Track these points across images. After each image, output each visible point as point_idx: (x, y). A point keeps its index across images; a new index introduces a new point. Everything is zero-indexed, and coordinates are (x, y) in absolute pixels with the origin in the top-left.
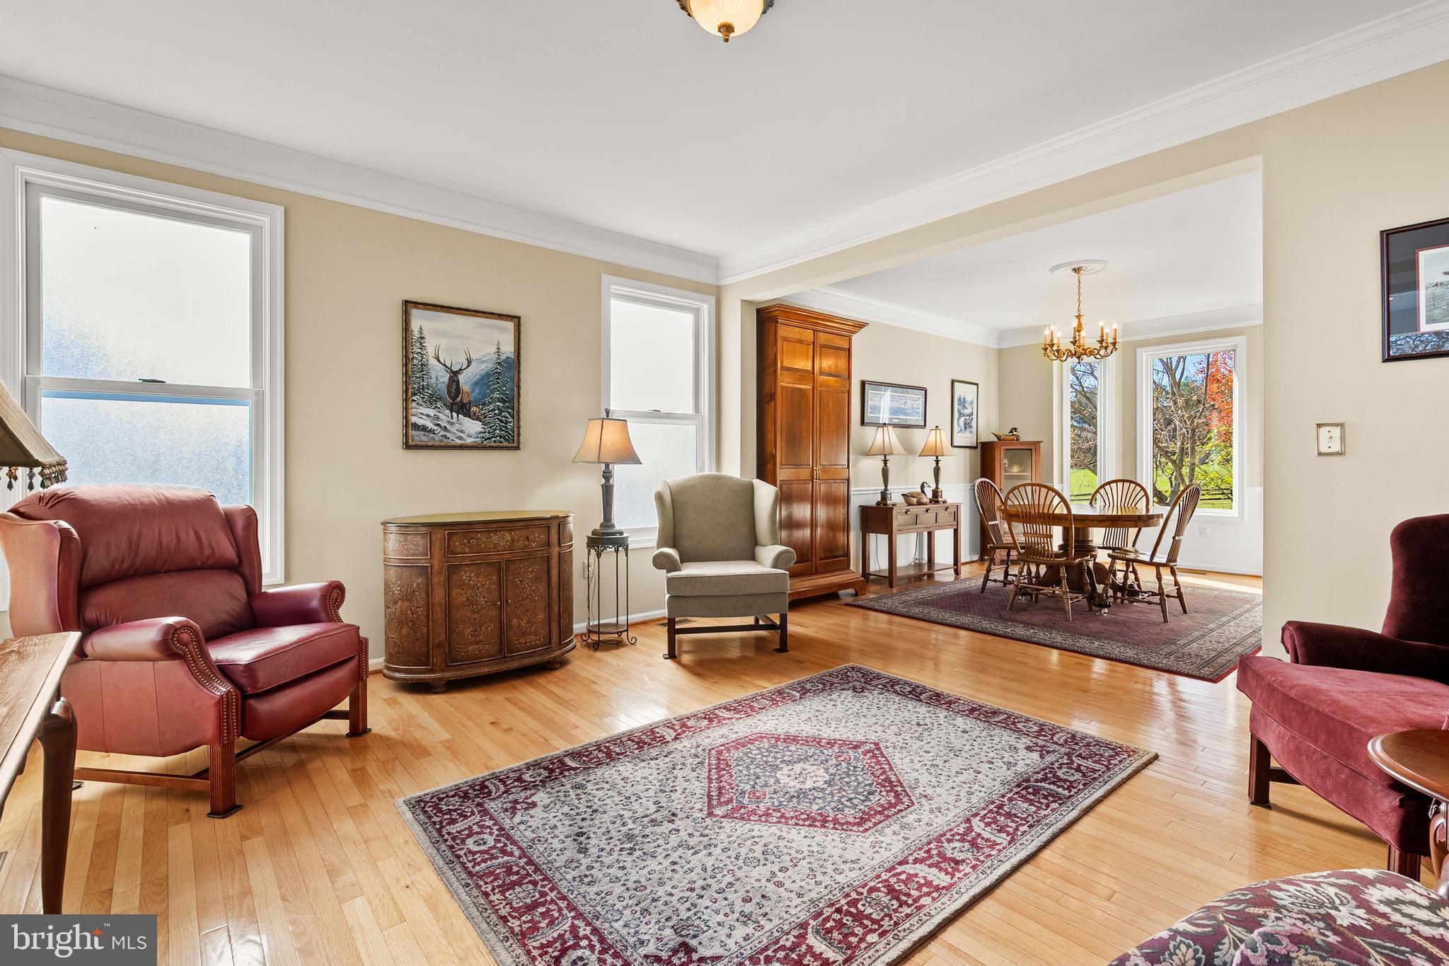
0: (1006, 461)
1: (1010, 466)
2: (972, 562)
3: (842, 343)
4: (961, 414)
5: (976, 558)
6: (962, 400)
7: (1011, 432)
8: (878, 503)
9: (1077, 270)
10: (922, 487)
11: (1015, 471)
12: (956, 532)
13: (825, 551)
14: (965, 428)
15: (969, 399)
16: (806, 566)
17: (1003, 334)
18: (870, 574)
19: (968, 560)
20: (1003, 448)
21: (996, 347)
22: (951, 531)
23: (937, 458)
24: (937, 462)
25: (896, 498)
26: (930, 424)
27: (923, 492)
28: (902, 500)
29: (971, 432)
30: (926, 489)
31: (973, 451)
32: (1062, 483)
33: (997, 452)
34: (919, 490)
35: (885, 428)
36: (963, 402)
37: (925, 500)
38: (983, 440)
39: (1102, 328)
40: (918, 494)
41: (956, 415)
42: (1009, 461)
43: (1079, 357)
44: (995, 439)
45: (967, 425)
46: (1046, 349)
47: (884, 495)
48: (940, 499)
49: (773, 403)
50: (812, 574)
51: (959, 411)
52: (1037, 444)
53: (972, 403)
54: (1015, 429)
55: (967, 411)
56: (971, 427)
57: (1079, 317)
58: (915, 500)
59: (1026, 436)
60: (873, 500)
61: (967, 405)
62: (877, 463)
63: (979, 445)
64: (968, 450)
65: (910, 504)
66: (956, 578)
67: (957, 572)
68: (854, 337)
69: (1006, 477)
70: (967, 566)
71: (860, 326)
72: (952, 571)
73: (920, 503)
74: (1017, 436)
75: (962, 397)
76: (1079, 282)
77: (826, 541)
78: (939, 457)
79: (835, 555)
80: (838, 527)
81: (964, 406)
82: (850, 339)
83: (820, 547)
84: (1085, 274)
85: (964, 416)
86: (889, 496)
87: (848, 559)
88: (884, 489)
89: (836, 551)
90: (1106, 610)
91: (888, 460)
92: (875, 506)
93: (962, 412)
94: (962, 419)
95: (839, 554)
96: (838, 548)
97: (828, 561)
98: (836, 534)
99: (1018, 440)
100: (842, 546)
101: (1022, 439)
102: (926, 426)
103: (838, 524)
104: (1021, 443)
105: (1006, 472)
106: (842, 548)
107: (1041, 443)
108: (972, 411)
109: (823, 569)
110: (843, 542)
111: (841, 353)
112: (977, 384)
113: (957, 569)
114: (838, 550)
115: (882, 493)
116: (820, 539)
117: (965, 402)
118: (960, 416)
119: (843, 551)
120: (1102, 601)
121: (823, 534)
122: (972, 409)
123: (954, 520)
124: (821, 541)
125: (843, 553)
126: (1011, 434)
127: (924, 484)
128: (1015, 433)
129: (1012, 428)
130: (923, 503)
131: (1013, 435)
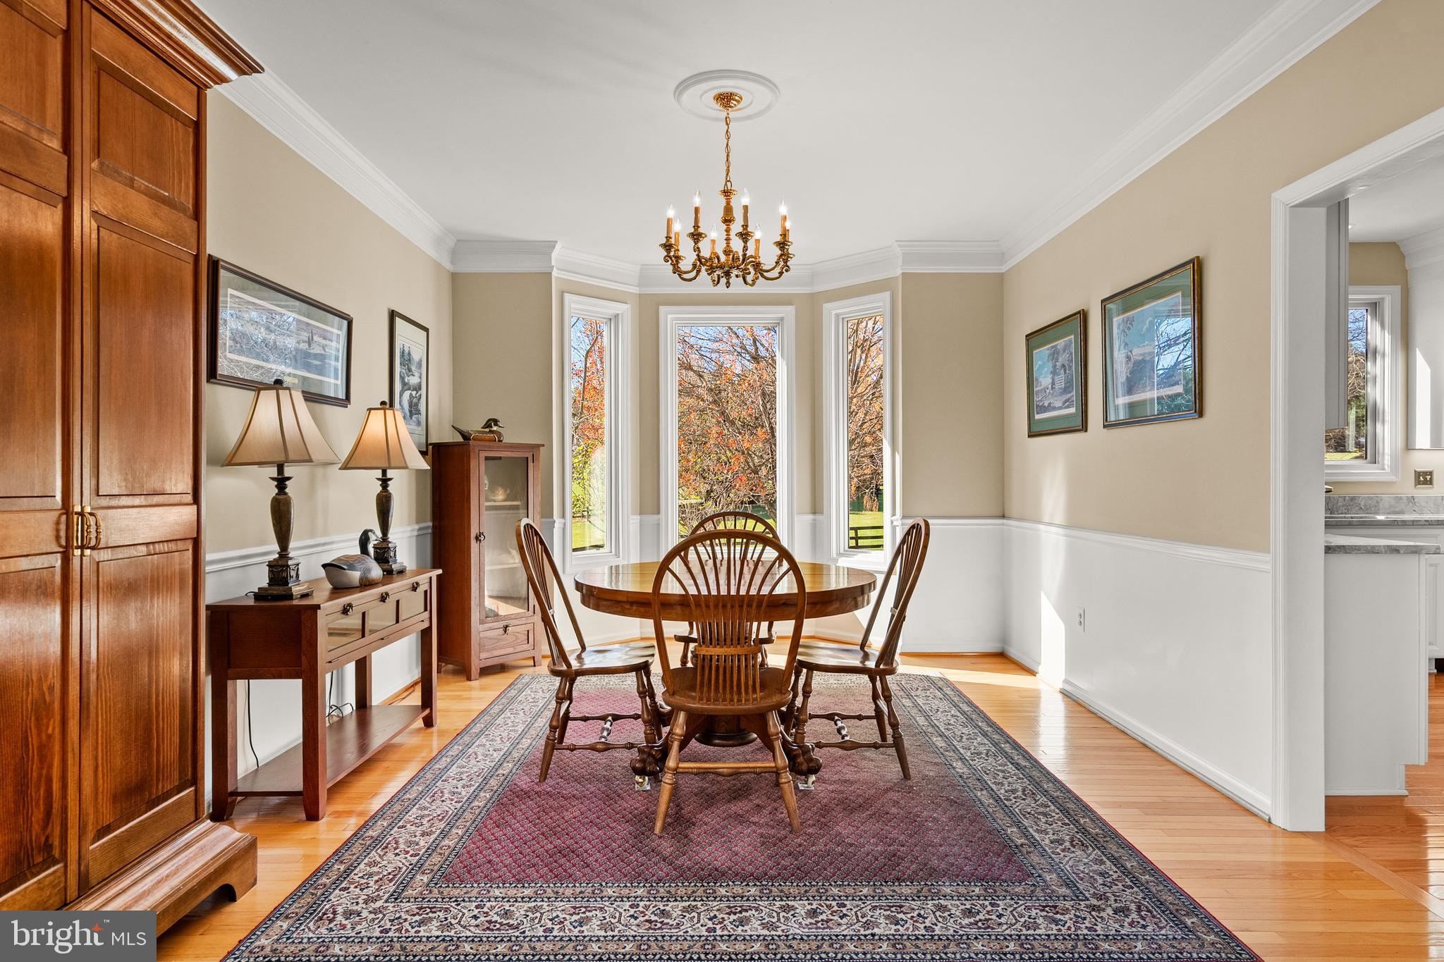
0: (486, 481)
1: (493, 488)
4: (405, 386)
6: (407, 357)
7: (488, 425)
9: (726, 99)
10: (364, 541)
11: (502, 497)
12: (427, 634)
13: (115, 798)
14: (411, 414)
15: (416, 356)
16: (40, 885)
17: (462, 245)
18: (235, 793)
20: (480, 455)
21: (448, 266)
23: (384, 472)
24: (384, 482)
27: (366, 553)
28: (324, 577)
29: (419, 423)
32: (564, 516)
33: (473, 463)
34: (357, 551)
35: (284, 394)
36: (407, 360)
37: (374, 572)
40: (358, 560)
41: (398, 386)
42: (490, 480)
44: (459, 438)
45: (414, 409)
47: (280, 571)
51: (402, 378)
52: (534, 449)
53: (420, 365)
54: (496, 422)
55: (413, 380)
56: (418, 412)
57: (727, 193)
58: (353, 577)
59: (513, 434)
61: (413, 368)
63: (430, 450)
65: (338, 588)
67: (430, 722)
68: (213, 95)
69: (485, 509)
71: (245, 65)
73: (363, 583)
74: (499, 434)
75: (406, 352)
76: (727, 124)
77: (118, 762)
78: (388, 471)
79: (154, 797)
80: (163, 699)
81: (410, 370)
82: (201, 89)
83: (100, 790)
84: (739, 106)
85: (409, 389)
86: (293, 573)
87: (196, 791)
88: (277, 556)
89: (158, 780)
90: (813, 778)
91: (289, 478)
92: (251, 602)
93: (406, 381)
94: (407, 394)
95: (168, 787)
96: (163, 768)
97: (126, 831)
98: (157, 723)
99: (500, 441)
100: (176, 757)
101: (507, 439)
102: (349, 402)
103: (163, 689)
104: (505, 447)
105: (488, 500)
106: (176, 765)
107: (541, 448)
108: (419, 380)
109: (111, 866)
110: (180, 742)
111: (172, 125)
112: (426, 330)
113: (431, 710)
114: (163, 776)
115: (271, 565)
116: (100, 762)
117: (409, 360)
118: (403, 388)
119: (180, 773)
120: (811, 760)
121: (110, 738)
122: (420, 377)
123: (426, 610)
124: (100, 769)
125: (180, 779)
126: (487, 430)
127: (370, 534)
128: (495, 428)
129: (489, 420)
130: (373, 580)
131: (491, 432)
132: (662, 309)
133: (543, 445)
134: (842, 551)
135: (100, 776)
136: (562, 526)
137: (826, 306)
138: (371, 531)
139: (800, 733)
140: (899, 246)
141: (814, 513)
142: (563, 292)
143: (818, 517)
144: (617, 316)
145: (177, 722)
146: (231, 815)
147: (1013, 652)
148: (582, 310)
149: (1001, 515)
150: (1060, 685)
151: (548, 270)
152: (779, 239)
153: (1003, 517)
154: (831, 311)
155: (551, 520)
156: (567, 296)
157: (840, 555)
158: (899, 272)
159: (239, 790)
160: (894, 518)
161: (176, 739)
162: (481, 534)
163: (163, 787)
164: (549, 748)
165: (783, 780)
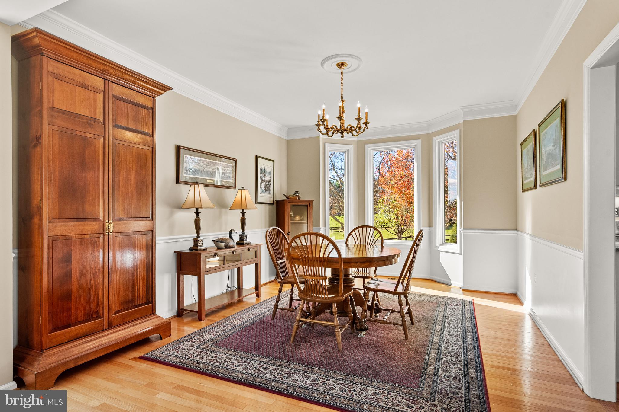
0: (292, 213)
1: (295, 216)
2: (271, 282)
3: (146, 102)
4: (262, 181)
5: (273, 278)
6: (263, 171)
7: (295, 194)
8: (191, 249)
9: (341, 65)
10: (230, 233)
11: (297, 219)
12: (257, 266)
13: (121, 303)
14: (266, 191)
15: (268, 170)
16: (95, 323)
17: (291, 130)
18: (183, 309)
19: (268, 281)
20: (290, 204)
21: (287, 139)
22: (253, 266)
23: (243, 210)
24: (243, 214)
25: (207, 242)
26: (239, 186)
27: (231, 237)
28: (213, 244)
29: (270, 193)
30: (233, 235)
31: (271, 206)
32: (325, 226)
33: (286, 207)
35: (197, 186)
36: (264, 172)
37: (231, 243)
38: (278, 199)
39: (359, 109)
40: (227, 239)
41: (259, 181)
42: (293, 213)
43: (342, 133)
44: (285, 198)
45: (267, 188)
46: (318, 125)
47: (196, 242)
48: (245, 242)
49: (38, 148)
50: (103, 330)
51: (261, 178)
52: (311, 201)
53: (270, 173)
54: (298, 192)
55: (267, 179)
56: (270, 190)
57: (342, 101)
58: (223, 245)
59: (304, 197)
60: (186, 246)
61: (267, 175)
62: (190, 216)
63: (275, 202)
64: (267, 206)
65: (219, 248)
66: (257, 300)
67: (258, 295)
68: (158, 99)
69: (292, 223)
70: (267, 286)
71: (166, 88)
72: (255, 295)
73: (227, 247)
74: (299, 196)
75: (263, 169)
76: (342, 75)
77: (123, 293)
78: (244, 210)
79: (136, 305)
80: (139, 277)
81: (265, 175)
82: (154, 98)
83: (116, 300)
84: (346, 68)
85: (265, 182)
86: (200, 243)
87: (153, 305)
88: (196, 237)
89: (138, 300)
90: (365, 333)
91: (200, 213)
92: (188, 251)
93: (263, 179)
94: (263, 184)
95: (141, 302)
96: (140, 297)
97: (126, 313)
98: (137, 284)
99: (299, 199)
100: (145, 295)
101: (302, 198)
102: (236, 187)
103: (139, 274)
104: (301, 201)
105: (292, 220)
106: (145, 297)
107: (313, 201)
108: (270, 179)
109: (120, 322)
110: (146, 290)
111: (142, 110)
112: (274, 161)
113: (258, 292)
114: (140, 299)
115: (194, 240)
116: (116, 292)
117: (265, 172)
118: (261, 182)
119: (146, 299)
120: (362, 325)
121: (120, 286)
122: (270, 178)
123: (256, 257)
124: (116, 294)
125: (146, 301)
126: (295, 195)
127: (232, 231)
128: (297, 194)
129: (296, 191)
130: (230, 246)
131: (296, 196)
132: (366, 146)
133: (314, 200)
134: (441, 243)
135: (116, 296)
136: (324, 230)
137: (434, 138)
138: (233, 230)
139: (363, 315)
140: (461, 109)
141: (430, 226)
142: (325, 143)
143: (431, 228)
144: (348, 150)
145: (145, 284)
146: (183, 316)
147: (519, 294)
148: (334, 149)
149: (515, 229)
150: (530, 311)
151: (318, 136)
152: (357, 117)
153: (516, 230)
154: (436, 140)
155: (319, 228)
156: (326, 145)
157: (440, 245)
158: (461, 121)
159: (185, 309)
160: (461, 229)
161: (145, 289)
162: (289, 232)
163: (140, 302)
164: (275, 308)
165: (337, 330)
